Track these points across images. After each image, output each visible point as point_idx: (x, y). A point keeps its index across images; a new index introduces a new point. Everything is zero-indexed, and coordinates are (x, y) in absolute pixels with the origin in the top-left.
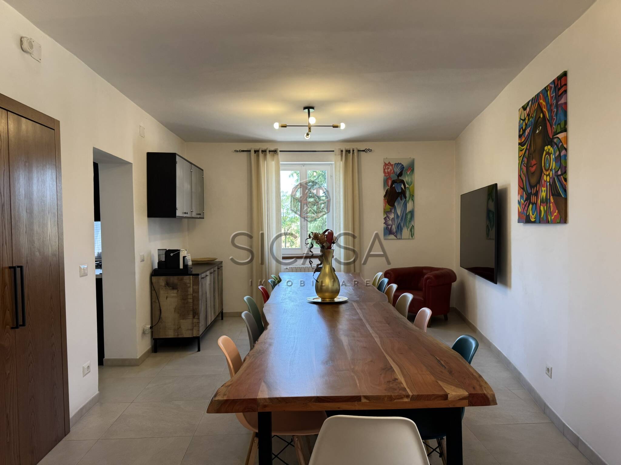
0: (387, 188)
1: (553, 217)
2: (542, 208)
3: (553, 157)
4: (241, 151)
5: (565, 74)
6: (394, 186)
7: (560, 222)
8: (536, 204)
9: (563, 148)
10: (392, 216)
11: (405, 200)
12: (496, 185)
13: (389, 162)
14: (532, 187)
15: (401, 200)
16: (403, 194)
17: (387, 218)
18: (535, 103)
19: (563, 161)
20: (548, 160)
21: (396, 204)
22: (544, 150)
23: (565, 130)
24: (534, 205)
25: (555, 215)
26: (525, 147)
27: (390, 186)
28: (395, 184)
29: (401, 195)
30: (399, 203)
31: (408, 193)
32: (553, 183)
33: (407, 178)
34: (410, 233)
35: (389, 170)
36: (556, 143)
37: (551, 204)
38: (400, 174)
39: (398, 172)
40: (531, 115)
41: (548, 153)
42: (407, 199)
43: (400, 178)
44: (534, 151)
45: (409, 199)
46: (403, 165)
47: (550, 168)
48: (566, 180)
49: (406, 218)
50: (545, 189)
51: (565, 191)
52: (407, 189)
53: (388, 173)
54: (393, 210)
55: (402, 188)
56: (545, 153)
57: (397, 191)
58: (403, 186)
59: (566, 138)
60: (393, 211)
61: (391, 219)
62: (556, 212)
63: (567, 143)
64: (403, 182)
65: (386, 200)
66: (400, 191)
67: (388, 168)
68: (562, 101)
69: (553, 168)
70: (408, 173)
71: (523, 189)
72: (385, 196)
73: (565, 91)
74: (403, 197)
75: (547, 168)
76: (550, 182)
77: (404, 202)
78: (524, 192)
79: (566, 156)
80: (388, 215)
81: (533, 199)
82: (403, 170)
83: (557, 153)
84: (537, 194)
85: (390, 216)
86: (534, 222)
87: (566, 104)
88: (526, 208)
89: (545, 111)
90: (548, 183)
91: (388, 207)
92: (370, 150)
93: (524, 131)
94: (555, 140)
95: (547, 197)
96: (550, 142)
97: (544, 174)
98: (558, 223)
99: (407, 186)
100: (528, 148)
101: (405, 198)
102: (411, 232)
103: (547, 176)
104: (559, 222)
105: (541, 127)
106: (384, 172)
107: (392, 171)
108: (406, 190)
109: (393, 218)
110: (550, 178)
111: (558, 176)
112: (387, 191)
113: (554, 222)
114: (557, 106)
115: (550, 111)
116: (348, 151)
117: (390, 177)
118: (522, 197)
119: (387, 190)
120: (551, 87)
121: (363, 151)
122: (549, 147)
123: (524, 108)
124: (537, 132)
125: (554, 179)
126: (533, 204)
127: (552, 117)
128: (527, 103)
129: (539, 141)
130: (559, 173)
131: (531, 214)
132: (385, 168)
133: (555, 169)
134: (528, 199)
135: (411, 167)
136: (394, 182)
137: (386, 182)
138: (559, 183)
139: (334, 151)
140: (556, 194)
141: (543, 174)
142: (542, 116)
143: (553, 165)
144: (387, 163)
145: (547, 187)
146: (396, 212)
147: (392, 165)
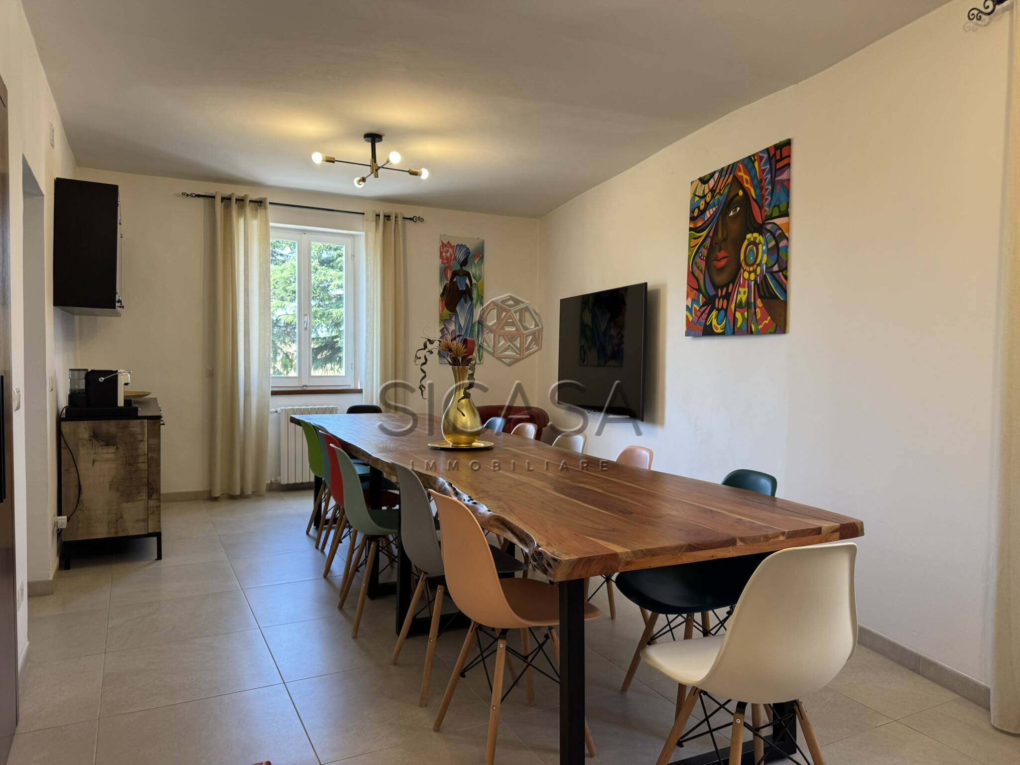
0: (446, 282)
1: (760, 327)
2: (738, 315)
3: (762, 248)
4: (194, 195)
5: (788, 143)
6: (455, 280)
7: (775, 332)
8: (726, 310)
9: (781, 238)
10: (452, 327)
11: (471, 304)
12: (646, 284)
13: (449, 242)
14: (716, 287)
15: (466, 302)
16: (468, 293)
17: (445, 330)
18: (727, 176)
19: (782, 253)
20: (753, 252)
21: (458, 309)
22: (745, 239)
23: (786, 214)
24: (722, 312)
25: (766, 324)
26: (704, 233)
27: (449, 279)
28: (458, 277)
29: (466, 296)
30: (462, 307)
31: (475, 292)
32: (761, 282)
33: (474, 270)
34: (478, 354)
35: (448, 254)
36: (771, 230)
37: (757, 310)
38: (464, 263)
39: (462, 259)
40: (718, 191)
41: (754, 243)
42: (474, 301)
43: (464, 268)
44: (724, 240)
45: (477, 303)
46: (468, 248)
47: (757, 262)
48: (786, 278)
49: (472, 330)
50: (746, 289)
51: (784, 290)
52: (474, 286)
53: (447, 258)
54: (454, 317)
55: (466, 284)
56: (746, 243)
57: (460, 289)
58: (468, 282)
59: (788, 225)
60: (454, 320)
61: (450, 332)
62: (767, 320)
63: (788, 231)
64: (467, 274)
65: (444, 302)
66: (464, 289)
67: (447, 252)
68: (784, 176)
69: (764, 262)
70: (476, 262)
71: (699, 290)
72: (442, 295)
73: (788, 165)
74: (468, 298)
75: (751, 262)
76: (755, 281)
77: (470, 306)
78: (701, 295)
79: (786, 248)
80: (447, 325)
81: (719, 303)
82: (468, 256)
83: (773, 243)
84: (728, 297)
85: (449, 327)
86: (723, 334)
87: (788, 180)
88: (704, 316)
89: (748, 188)
90: (753, 283)
91: (447, 312)
92: (421, 220)
93: (702, 212)
94: (768, 227)
95: (749, 301)
96: (760, 229)
97: (744, 271)
98: (771, 333)
99: (474, 281)
100: (711, 234)
101: (471, 299)
102: (479, 352)
103: (750, 273)
104: (773, 331)
105: (738, 209)
106: (441, 257)
107: (453, 256)
108: (473, 288)
109: (453, 330)
110: (756, 275)
111: (772, 273)
112: (445, 287)
113: (764, 332)
114: (773, 182)
115: (759, 186)
116: (387, 217)
117: (449, 265)
118: (695, 301)
119: (446, 285)
120: (761, 158)
121: (411, 219)
122: (756, 235)
123: (704, 181)
124: (731, 214)
125: (765, 276)
126: (719, 310)
127: (763, 196)
128: (710, 174)
129: (735, 228)
130: (776, 268)
131: (714, 322)
132: (442, 250)
133: (766, 264)
134: (710, 303)
135: (480, 253)
136: (455, 274)
137: (443, 272)
138: (774, 281)
139: (363, 214)
140: (768, 295)
141: (742, 271)
142: (741, 193)
143: (764, 258)
144: (446, 243)
145: (749, 287)
146: (457, 322)
147: (452, 247)
